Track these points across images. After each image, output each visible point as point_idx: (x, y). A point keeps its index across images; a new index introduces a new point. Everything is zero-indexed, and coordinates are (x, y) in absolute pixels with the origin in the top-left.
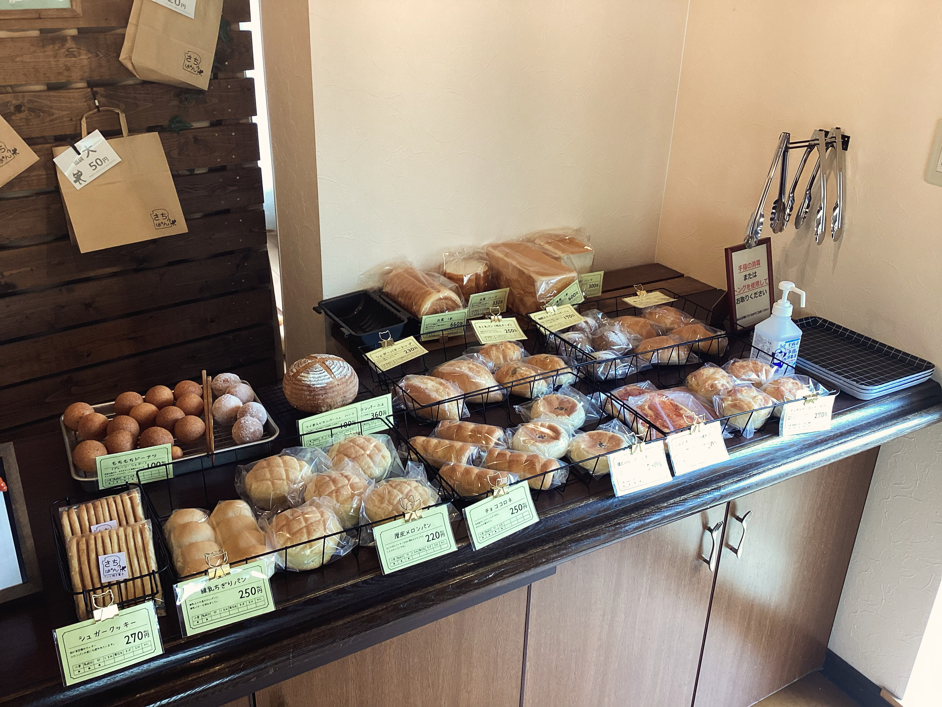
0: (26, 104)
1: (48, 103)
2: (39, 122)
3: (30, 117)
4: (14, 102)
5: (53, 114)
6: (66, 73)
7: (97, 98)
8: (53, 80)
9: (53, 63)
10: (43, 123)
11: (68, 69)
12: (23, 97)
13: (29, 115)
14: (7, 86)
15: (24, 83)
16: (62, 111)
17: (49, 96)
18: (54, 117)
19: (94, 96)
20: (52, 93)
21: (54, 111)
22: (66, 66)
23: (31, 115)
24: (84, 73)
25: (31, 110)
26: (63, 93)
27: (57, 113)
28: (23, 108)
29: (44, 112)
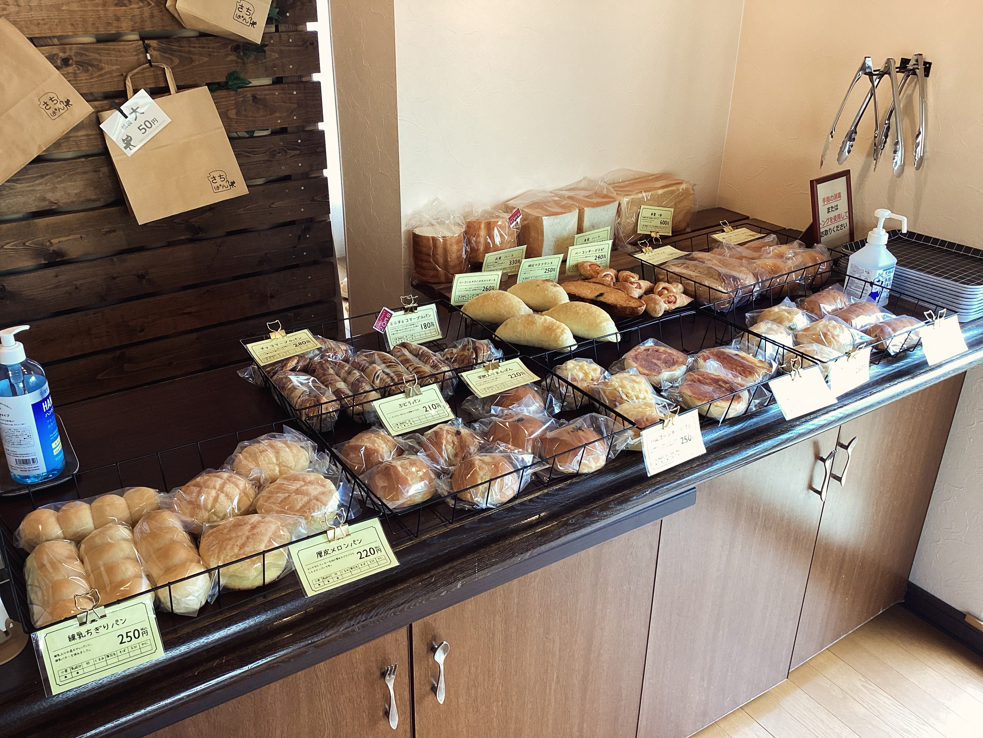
0: (73, 57)
1: (97, 56)
2: (88, 77)
3: (78, 72)
4: (61, 55)
5: (102, 69)
6: (115, 24)
7: (149, 51)
8: (102, 31)
9: (102, 13)
10: (92, 78)
11: (118, 19)
12: (71, 49)
13: (76, 69)
14: (54, 37)
15: (70, 34)
16: (112, 65)
17: (98, 49)
18: (103, 72)
19: (146, 49)
20: (101, 46)
21: (103, 65)
22: (115, 15)
23: (79, 69)
24: (135, 23)
25: (78, 63)
26: (111, 45)
27: (107, 68)
28: (71, 62)
29: (92, 66)
